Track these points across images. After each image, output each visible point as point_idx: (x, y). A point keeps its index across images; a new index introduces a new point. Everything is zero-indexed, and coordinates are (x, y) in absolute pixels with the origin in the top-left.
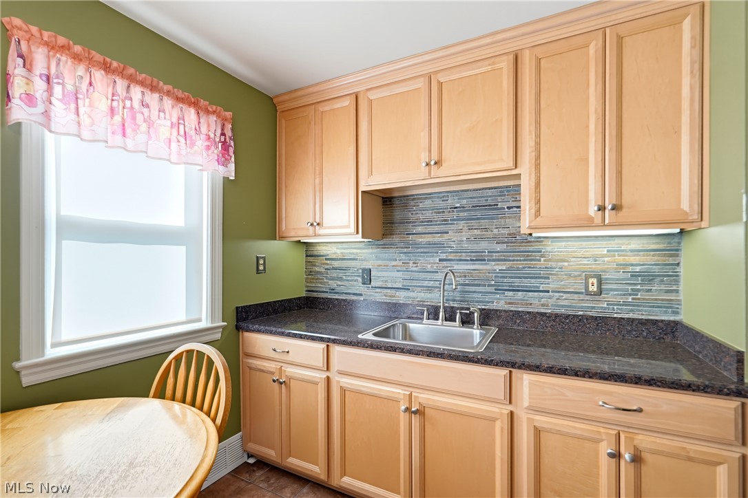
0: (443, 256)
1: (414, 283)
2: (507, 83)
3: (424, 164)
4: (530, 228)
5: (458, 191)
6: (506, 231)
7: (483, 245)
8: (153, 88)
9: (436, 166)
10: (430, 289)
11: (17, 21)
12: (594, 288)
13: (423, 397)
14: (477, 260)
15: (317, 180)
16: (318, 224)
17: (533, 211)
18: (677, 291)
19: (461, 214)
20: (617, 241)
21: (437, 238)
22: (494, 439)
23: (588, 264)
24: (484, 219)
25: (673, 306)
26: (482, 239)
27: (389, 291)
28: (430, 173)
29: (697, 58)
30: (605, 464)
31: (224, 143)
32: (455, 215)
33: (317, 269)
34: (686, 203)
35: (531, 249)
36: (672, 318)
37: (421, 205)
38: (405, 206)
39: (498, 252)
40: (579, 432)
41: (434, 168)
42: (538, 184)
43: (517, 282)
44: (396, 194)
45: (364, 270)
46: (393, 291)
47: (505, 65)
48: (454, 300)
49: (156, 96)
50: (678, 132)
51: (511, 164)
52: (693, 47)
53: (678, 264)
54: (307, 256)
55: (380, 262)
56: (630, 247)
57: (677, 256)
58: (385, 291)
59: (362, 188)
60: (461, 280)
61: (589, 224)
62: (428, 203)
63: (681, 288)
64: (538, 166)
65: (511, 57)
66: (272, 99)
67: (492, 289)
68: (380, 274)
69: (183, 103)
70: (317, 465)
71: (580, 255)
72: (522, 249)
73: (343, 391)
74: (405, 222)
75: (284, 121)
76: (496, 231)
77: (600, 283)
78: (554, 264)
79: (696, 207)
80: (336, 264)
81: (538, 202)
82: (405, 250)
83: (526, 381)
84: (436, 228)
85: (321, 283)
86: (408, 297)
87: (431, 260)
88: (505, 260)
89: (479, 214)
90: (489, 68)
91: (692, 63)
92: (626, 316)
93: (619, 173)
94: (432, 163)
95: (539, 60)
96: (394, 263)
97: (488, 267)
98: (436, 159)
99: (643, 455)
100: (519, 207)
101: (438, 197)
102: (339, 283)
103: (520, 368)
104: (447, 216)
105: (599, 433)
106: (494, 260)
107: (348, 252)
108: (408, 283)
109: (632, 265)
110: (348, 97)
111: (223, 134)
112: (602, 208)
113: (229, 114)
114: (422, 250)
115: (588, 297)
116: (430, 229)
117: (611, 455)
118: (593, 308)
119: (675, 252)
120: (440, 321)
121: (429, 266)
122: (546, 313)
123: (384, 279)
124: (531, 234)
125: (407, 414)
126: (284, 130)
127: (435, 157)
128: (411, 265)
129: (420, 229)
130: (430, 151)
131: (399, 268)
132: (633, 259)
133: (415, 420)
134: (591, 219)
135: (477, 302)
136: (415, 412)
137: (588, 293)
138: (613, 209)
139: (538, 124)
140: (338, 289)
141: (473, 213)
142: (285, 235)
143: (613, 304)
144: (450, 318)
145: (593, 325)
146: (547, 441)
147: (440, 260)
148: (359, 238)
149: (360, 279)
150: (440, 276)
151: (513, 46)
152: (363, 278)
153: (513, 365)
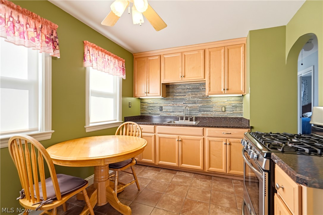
0: (184, 102)
1: (176, 110)
2: (202, 57)
3: (180, 77)
4: (208, 94)
5: (189, 84)
6: (202, 95)
7: (196, 99)
8: (110, 55)
9: (184, 77)
10: (180, 112)
11: (88, 42)
12: (223, 110)
13: (182, 137)
14: (194, 103)
15: (148, 80)
16: (148, 93)
17: (209, 90)
18: (242, 110)
19: (189, 90)
20: (229, 98)
21: (183, 97)
22: (200, 145)
23: (222, 104)
24: (196, 92)
25: (241, 114)
26: (195, 97)
27: (168, 113)
28: (182, 79)
29: (244, 56)
30: (224, 146)
31: (123, 69)
32: (188, 90)
33: (144, 107)
34: (242, 89)
35: (208, 100)
36: (241, 117)
37: (178, 88)
38: (173, 88)
39: (200, 101)
40: (218, 140)
41: (183, 78)
42: (210, 83)
43: (205, 109)
44: (170, 84)
45: (160, 107)
46: (169, 113)
47: (202, 52)
48: (187, 115)
49: (110, 57)
50: (240, 72)
51: (203, 78)
52: (243, 54)
53: (242, 103)
54: (141, 103)
55: (165, 104)
56: (232, 99)
57: (242, 101)
58: (167, 113)
59: (162, 83)
60: (190, 109)
61: (221, 93)
62: (180, 87)
63: (243, 109)
64: (210, 79)
65: (203, 50)
66: (132, 54)
67: (198, 111)
68: (165, 108)
69: (115, 58)
70: (151, 160)
71: (220, 101)
72: (206, 100)
73: (160, 138)
74: (173, 92)
75: (136, 61)
76: (199, 95)
77: (225, 109)
78: (214, 104)
79: (244, 90)
80: (151, 105)
81: (210, 88)
82: (173, 101)
83: (207, 130)
84: (182, 94)
85: (146, 111)
86: (174, 114)
87: (181, 103)
88: (201, 103)
89: (194, 90)
90: (198, 53)
91: (243, 57)
92: (231, 117)
93: (228, 81)
94: (183, 76)
95: (210, 52)
96: (169, 104)
97: (197, 105)
98: (184, 75)
99: (231, 143)
100: (205, 89)
101: (183, 85)
102: (152, 111)
103: (206, 127)
104: (185, 91)
105: (223, 140)
106: (199, 103)
107: (155, 101)
108: (174, 110)
109: (232, 104)
110: (158, 56)
111: (123, 66)
112: (224, 90)
113: (124, 60)
114: (178, 101)
115: (222, 112)
116: (181, 94)
117: (225, 144)
118: (223, 115)
119: (242, 100)
120: (184, 120)
121: (180, 105)
122: (212, 117)
123: (167, 109)
124: (208, 96)
125: (178, 142)
126: (136, 64)
127: (183, 75)
128: (175, 105)
129: (177, 94)
130: (182, 73)
131: (171, 106)
132: (233, 102)
133: (180, 143)
134: (222, 92)
135: (194, 115)
136: (180, 141)
137: (222, 111)
138: (227, 90)
139: (210, 68)
140: (152, 113)
141: (193, 90)
142: (136, 96)
143: (229, 114)
144: (187, 119)
145: (223, 119)
146: (212, 143)
147: (183, 103)
148: (161, 97)
149: (159, 110)
150: (184, 108)
151: (204, 48)
152: (160, 109)
153: (204, 126)
